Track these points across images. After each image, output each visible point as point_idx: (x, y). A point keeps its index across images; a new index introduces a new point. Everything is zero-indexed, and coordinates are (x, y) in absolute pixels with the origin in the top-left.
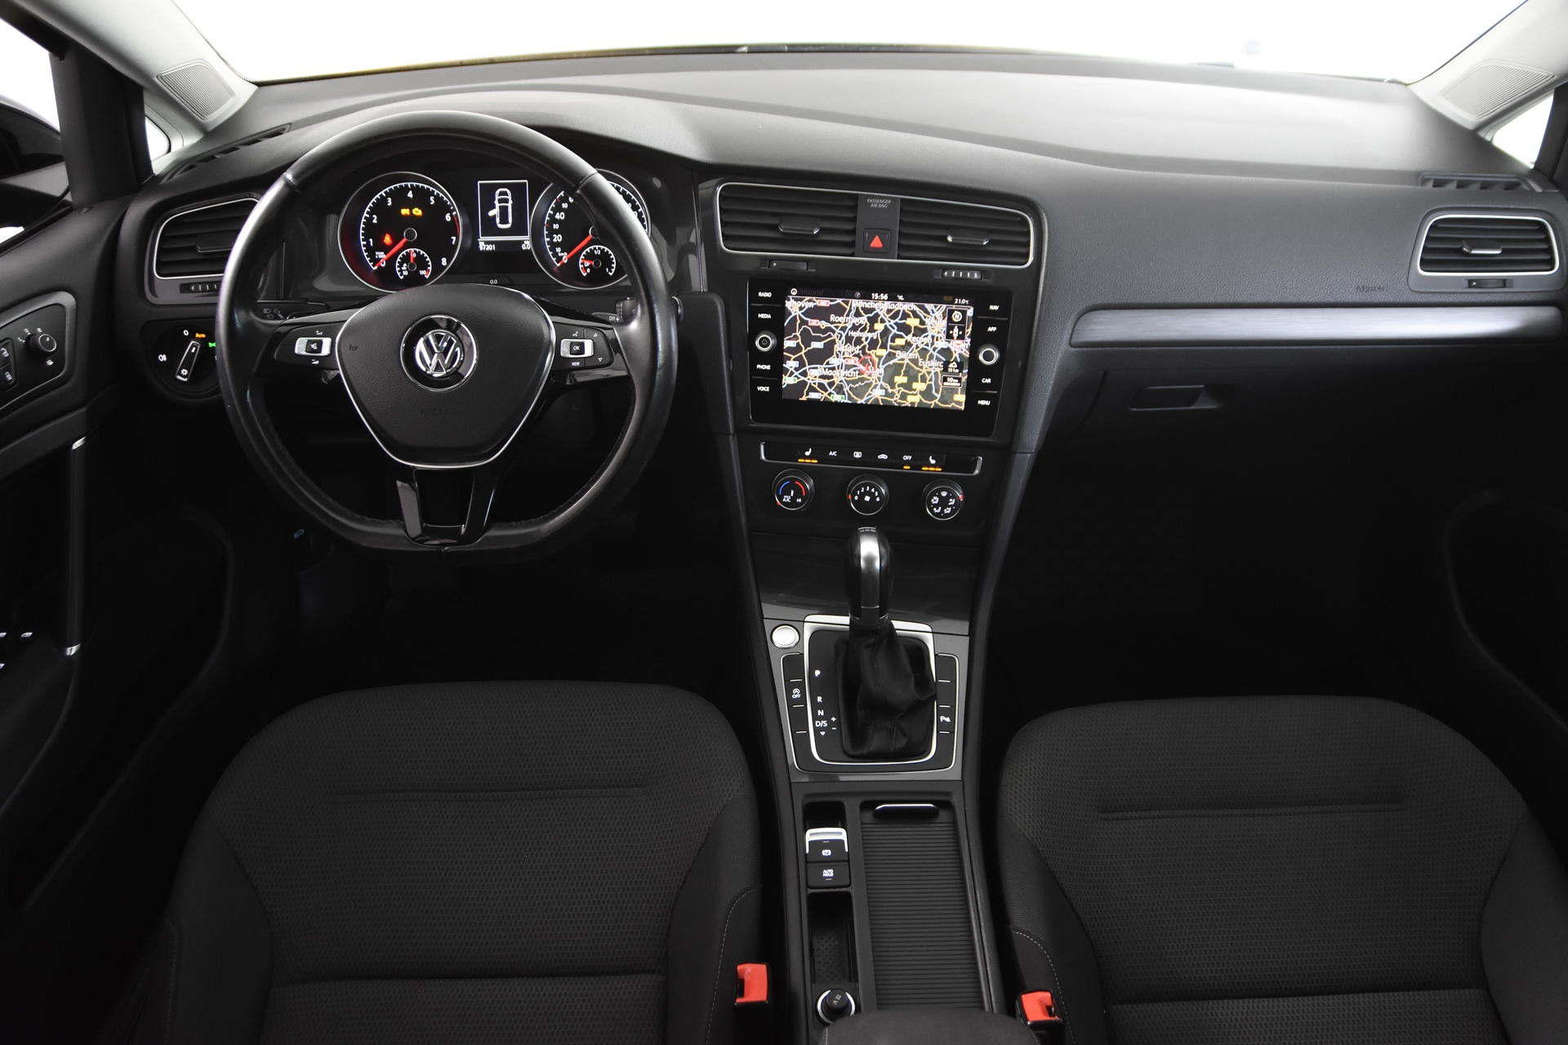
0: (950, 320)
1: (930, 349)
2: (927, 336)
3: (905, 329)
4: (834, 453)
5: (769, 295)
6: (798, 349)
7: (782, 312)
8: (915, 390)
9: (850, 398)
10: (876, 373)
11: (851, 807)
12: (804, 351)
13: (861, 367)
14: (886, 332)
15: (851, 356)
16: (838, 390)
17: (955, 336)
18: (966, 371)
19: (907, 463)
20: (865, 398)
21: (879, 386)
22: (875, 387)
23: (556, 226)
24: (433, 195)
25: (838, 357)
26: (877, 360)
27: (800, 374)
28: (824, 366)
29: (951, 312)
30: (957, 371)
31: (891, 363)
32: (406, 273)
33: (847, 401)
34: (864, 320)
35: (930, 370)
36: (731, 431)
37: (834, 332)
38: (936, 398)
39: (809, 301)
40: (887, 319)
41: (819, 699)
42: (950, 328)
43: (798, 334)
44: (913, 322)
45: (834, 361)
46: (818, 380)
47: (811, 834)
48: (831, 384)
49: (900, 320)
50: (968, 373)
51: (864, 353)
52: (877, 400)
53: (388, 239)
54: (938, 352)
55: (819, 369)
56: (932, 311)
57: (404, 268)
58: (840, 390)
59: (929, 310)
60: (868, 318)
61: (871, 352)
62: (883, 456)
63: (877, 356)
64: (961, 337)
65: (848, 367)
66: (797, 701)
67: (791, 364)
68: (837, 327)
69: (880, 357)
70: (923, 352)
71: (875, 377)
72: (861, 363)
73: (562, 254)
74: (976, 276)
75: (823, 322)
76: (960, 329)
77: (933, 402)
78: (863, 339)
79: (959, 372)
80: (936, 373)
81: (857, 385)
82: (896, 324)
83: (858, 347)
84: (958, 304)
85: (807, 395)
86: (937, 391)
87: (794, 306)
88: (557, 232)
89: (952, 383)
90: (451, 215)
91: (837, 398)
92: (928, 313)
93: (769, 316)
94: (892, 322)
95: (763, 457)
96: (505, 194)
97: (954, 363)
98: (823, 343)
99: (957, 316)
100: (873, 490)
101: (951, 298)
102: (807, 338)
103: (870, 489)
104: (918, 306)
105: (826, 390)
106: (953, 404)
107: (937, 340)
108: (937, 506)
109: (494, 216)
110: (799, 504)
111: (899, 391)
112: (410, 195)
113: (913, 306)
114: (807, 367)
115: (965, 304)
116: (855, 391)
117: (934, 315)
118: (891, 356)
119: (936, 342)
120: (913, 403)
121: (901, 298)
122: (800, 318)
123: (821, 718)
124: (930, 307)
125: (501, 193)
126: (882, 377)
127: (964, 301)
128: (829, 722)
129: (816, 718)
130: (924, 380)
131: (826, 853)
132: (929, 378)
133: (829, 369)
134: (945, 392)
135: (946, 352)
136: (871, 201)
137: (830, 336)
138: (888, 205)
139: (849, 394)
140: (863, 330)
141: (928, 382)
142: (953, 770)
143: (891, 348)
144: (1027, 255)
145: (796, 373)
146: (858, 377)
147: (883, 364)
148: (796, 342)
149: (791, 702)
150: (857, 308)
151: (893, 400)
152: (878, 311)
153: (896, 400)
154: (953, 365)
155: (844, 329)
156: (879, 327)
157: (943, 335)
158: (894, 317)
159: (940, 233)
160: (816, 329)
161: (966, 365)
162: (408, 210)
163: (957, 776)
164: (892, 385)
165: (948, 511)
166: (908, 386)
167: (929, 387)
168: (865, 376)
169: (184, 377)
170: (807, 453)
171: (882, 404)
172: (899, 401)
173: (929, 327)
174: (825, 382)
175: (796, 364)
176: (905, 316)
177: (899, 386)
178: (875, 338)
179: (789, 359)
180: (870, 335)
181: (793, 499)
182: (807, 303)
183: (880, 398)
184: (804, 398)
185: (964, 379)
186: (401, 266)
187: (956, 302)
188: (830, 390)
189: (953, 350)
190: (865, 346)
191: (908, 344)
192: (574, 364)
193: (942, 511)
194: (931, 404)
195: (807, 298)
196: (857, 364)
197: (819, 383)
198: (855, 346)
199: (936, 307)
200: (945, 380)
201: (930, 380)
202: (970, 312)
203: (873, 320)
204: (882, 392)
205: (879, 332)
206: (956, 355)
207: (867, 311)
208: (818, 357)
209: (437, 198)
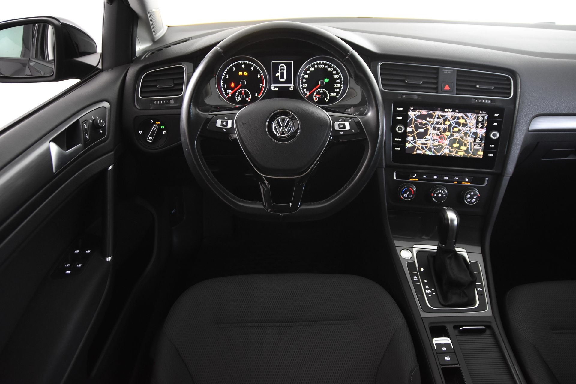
0: (477, 120)
1: (469, 132)
2: (467, 127)
3: (458, 124)
4: (426, 176)
5: (401, 109)
6: (413, 132)
7: (406, 117)
8: (462, 150)
9: (434, 153)
10: (446, 142)
11: (450, 328)
12: (415, 133)
13: (440, 140)
14: (450, 125)
15: (435, 135)
16: (429, 149)
17: (480, 127)
18: (483, 142)
19: (456, 181)
20: (441, 153)
21: (447, 148)
22: (445, 148)
23: (304, 81)
24: (253, 66)
25: (430, 136)
26: (446, 137)
27: (413, 142)
28: (424, 139)
29: (478, 117)
30: (480, 141)
31: (452, 138)
32: (240, 99)
33: (433, 154)
34: (441, 120)
35: (468, 141)
36: (384, 167)
37: (428, 125)
38: (470, 153)
39: (419, 112)
40: (451, 119)
41: (425, 281)
42: (477, 124)
43: (413, 125)
44: (462, 121)
45: (428, 137)
46: (421, 145)
47: (436, 341)
48: (426, 147)
49: (456, 120)
50: (485, 142)
51: (441, 134)
52: (445, 154)
53: (233, 85)
54: (472, 134)
55: (422, 141)
56: (470, 116)
57: (239, 97)
58: (430, 149)
59: (469, 116)
60: (443, 119)
61: (444, 133)
62: (446, 178)
63: (446, 135)
64: (482, 128)
65: (434, 140)
66: (416, 282)
67: (410, 138)
68: (430, 123)
69: (447, 136)
70: (466, 134)
71: (445, 144)
72: (440, 138)
73: (307, 92)
74: (489, 102)
75: (424, 121)
76: (482, 124)
77: (469, 155)
78: (441, 128)
79: (481, 142)
80: (471, 143)
81: (437, 147)
82: (455, 122)
83: (439, 131)
84: (481, 114)
85: (416, 151)
86: (471, 150)
87: (412, 114)
88: (305, 83)
89: (477, 146)
90: (260, 75)
91: (429, 153)
92: (468, 117)
93: (401, 118)
94: (453, 121)
95: (395, 178)
96: (283, 67)
97: (479, 138)
98: (424, 129)
99: (481, 119)
100: (442, 192)
101: (478, 111)
102: (417, 128)
103: (441, 191)
104: (464, 114)
105: (424, 150)
106: (478, 155)
107: (472, 129)
108: (469, 199)
109: (278, 76)
110: (411, 198)
111: (455, 150)
112: (243, 66)
113: (462, 114)
114: (417, 140)
115: (484, 114)
116: (437, 150)
117: (471, 118)
118: (452, 135)
119: (471, 130)
120: (460, 155)
121: (457, 111)
122: (414, 119)
123: (428, 289)
124: (469, 115)
125: (281, 67)
126: (448, 144)
127: (484, 112)
128: (431, 291)
129: (425, 289)
130: (465, 145)
131: (444, 349)
132: (468, 145)
133: (426, 140)
134: (474, 151)
135: (475, 134)
136: (444, 70)
137: (426, 127)
138: (452, 72)
139: (434, 151)
140: (441, 124)
141: (467, 146)
142: (488, 312)
143: (452, 132)
144: (510, 93)
145: (412, 142)
146: (438, 144)
147: (449, 139)
148: (412, 129)
149: (414, 282)
150: (439, 115)
151: (452, 154)
152: (447, 116)
153: (453, 154)
154: (478, 140)
155: (432, 124)
156: (448, 123)
157: (474, 127)
158: (454, 119)
159: (473, 84)
160: (421, 124)
161: (484, 139)
162: (242, 73)
163: (490, 314)
164: (452, 148)
165: (473, 200)
166: (458, 148)
167: (468, 148)
168: (441, 143)
169: (151, 140)
170: (414, 176)
171: (448, 155)
172: (455, 154)
173: (468, 123)
174: (424, 146)
175: (412, 138)
176: (459, 118)
177: (455, 148)
178: (446, 127)
179: (409, 136)
180: (444, 126)
181: (408, 195)
182: (417, 113)
183: (447, 153)
184: (415, 153)
185: (483, 145)
187: (480, 113)
188: (426, 150)
189: (478, 133)
190: (441, 131)
191: (460, 130)
192: (341, 133)
193: (471, 201)
194: (468, 156)
195: (418, 111)
196: (438, 138)
197: (421, 147)
198: (437, 131)
199: (472, 115)
200: (474, 145)
201: (468, 146)
202: (486, 117)
203: (445, 120)
204: (448, 150)
205: (448, 125)
206: (479, 135)
207: (443, 116)
208: (421, 136)
209: (254, 68)
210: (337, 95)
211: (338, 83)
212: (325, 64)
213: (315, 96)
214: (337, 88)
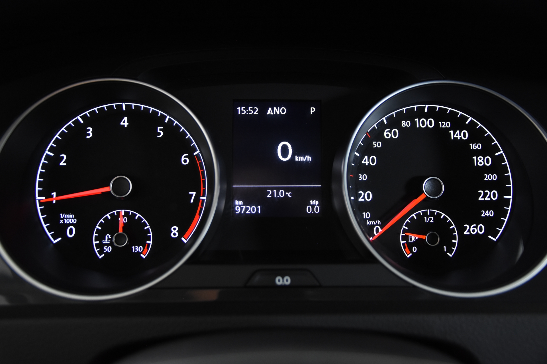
23: (363, 177)
24: (162, 123)
32: (108, 249)
57: (106, 241)
73: (373, 222)
88: (364, 186)
90: (191, 157)
112: (125, 122)
162: (119, 146)
186: (100, 238)
209: (169, 128)
210: (491, 230)
211: (490, 185)
212: (440, 116)
213: (405, 238)
214: (488, 205)
